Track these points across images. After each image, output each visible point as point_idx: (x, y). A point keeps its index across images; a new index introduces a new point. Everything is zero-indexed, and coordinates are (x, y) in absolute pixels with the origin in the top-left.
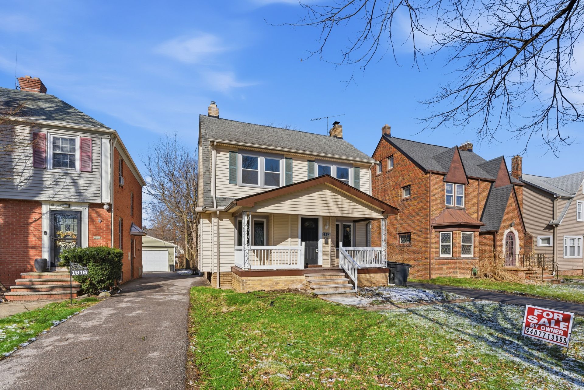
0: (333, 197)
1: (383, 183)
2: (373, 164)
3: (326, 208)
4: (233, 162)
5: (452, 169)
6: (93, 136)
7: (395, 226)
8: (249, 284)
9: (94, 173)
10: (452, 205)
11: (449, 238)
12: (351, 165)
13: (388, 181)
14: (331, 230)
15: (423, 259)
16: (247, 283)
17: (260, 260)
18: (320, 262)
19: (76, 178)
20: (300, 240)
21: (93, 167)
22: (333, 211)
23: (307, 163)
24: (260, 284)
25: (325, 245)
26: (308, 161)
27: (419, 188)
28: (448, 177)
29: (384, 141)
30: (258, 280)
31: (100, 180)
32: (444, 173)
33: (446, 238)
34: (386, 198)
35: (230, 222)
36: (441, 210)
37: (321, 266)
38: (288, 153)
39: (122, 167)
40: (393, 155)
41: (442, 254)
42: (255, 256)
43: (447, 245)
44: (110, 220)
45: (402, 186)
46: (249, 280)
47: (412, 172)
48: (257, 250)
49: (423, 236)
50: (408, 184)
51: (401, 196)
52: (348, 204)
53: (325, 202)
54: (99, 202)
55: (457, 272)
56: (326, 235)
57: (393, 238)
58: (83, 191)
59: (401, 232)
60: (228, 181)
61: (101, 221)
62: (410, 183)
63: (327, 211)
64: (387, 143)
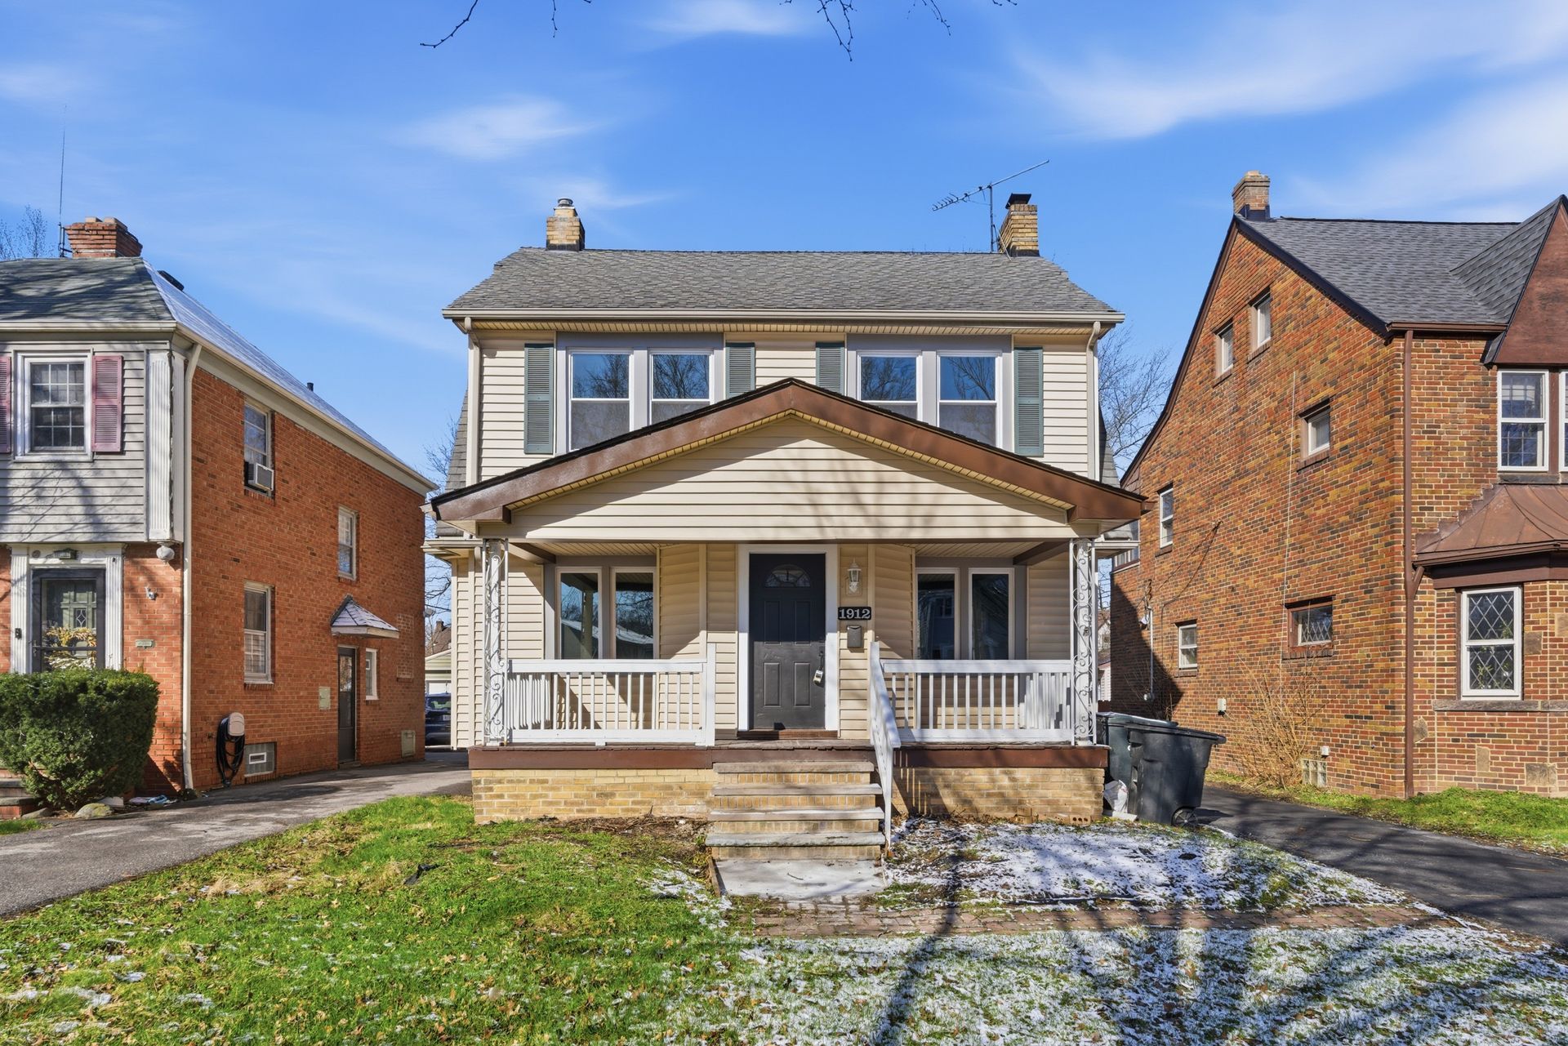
0: (838, 465)
1: (1237, 409)
2: (1097, 327)
3: (809, 510)
4: (538, 381)
5: (1536, 304)
6: (128, 347)
7: (1277, 576)
8: (501, 796)
9: (128, 456)
10: (1542, 466)
11: (1509, 616)
12: (1003, 343)
13: (1253, 397)
14: (877, 595)
15: (1378, 707)
16: (491, 789)
17: (635, 709)
18: (831, 723)
19: (83, 474)
20: (744, 637)
21: (127, 438)
22: (837, 521)
23: (813, 354)
24: (541, 796)
25: (847, 653)
26: (820, 345)
27: (1361, 405)
28: (1515, 343)
29: (1240, 239)
30: (532, 781)
31: (142, 473)
32: (1485, 329)
33: (1493, 619)
34: (1248, 466)
35: (528, 582)
36: (1473, 491)
37: (833, 735)
38: (740, 326)
39: (273, 435)
40: (1268, 289)
41: (1474, 685)
42: (617, 698)
43: (1499, 649)
44: (179, 590)
45: (1300, 408)
46: (500, 782)
47: (1335, 344)
48: (623, 675)
49: (1376, 612)
50: (1322, 395)
51: (1298, 451)
52: (906, 488)
53: (801, 488)
54: (142, 538)
55: (1544, 770)
56: (854, 616)
57: (1269, 623)
58: (101, 511)
59: (1297, 599)
60: (521, 444)
61: (156, 595)
62: (1329, 391)
63: (811, 521)
64: (1249, 245)
